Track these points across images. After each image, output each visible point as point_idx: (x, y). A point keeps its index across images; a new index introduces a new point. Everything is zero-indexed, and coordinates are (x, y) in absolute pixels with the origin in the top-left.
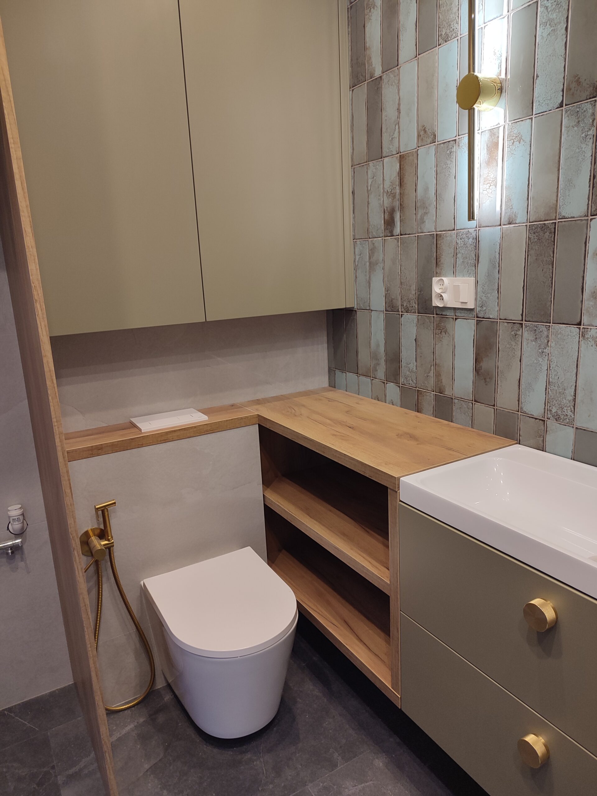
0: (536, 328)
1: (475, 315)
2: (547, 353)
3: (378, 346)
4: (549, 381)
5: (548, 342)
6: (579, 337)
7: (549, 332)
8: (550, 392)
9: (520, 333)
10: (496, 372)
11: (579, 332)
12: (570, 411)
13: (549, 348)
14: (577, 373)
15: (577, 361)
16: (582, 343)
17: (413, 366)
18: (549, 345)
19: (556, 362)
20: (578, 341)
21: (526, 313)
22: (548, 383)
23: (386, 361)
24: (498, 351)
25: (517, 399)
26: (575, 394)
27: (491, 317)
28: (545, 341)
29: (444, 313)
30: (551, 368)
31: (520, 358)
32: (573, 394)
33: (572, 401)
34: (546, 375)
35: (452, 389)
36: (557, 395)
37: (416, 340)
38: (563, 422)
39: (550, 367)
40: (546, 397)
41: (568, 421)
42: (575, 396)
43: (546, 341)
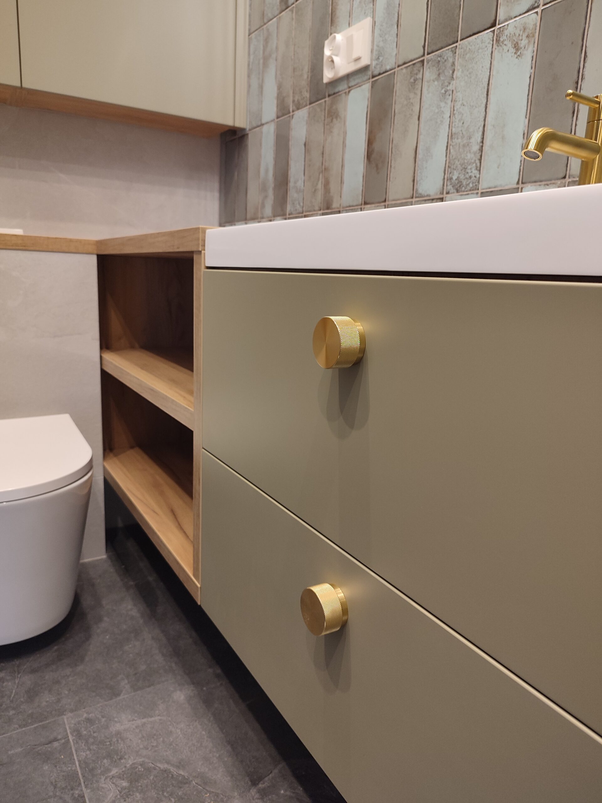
0: (439, 59)
1: (370, 76)
2: (452, 89)
3: (267, 171)
4: (451, 133)
5: (453, 72)
6: (493, 45)
7: (455, 56)
8: (452, 151)
9: (420, 76)
10: (389, 150)
11: (493, 38)
12: (475, 168)
13: (454, 82)
14: (486, 104)
15: (488, 84)
16: (496, 53)
17: (300, 184)
18: (455, 76)
19: (461, 99)
20: (491, 52)
21: (430, 41)
22: (451, 136)
23: (274, 189)
24: (394, 116)
25: (412, 179)
26: (483, 138)
27: (388, 68)
28: (449, 73)
29: (336, 90)
30: (455, 112)
31: (418, 114)
32: (479, 140)
33: (478, 152)
34: (448, 126)
35: (341, 197)
36: (461, 150)
37: (305, 145)
38: (467, 190)
39: (454, 110)
40: (446, 161)
41: (471, 185)
42: (482, 142)
43: (451, 72)
